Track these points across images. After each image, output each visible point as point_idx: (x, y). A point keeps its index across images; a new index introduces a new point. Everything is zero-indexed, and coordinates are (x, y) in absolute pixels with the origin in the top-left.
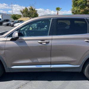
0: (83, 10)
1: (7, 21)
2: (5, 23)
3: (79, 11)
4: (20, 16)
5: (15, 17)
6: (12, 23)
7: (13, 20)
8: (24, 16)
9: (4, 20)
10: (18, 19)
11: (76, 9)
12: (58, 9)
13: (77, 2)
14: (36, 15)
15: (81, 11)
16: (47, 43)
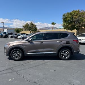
0: (71, 25)
1: (11, 34)
2: (10, 36)
3: (68, 26)
4: (22, 30)
5: (18, 31)
6: (16, 36)
7: (16, 33)
8: (26, 30)
9: (9, 33)
10: (20, 32)
11: (65, 24)
12: (53, 24)
13: (66, 19)
14: (35, 29)
15: (69, 25)
16: (42, 43)
